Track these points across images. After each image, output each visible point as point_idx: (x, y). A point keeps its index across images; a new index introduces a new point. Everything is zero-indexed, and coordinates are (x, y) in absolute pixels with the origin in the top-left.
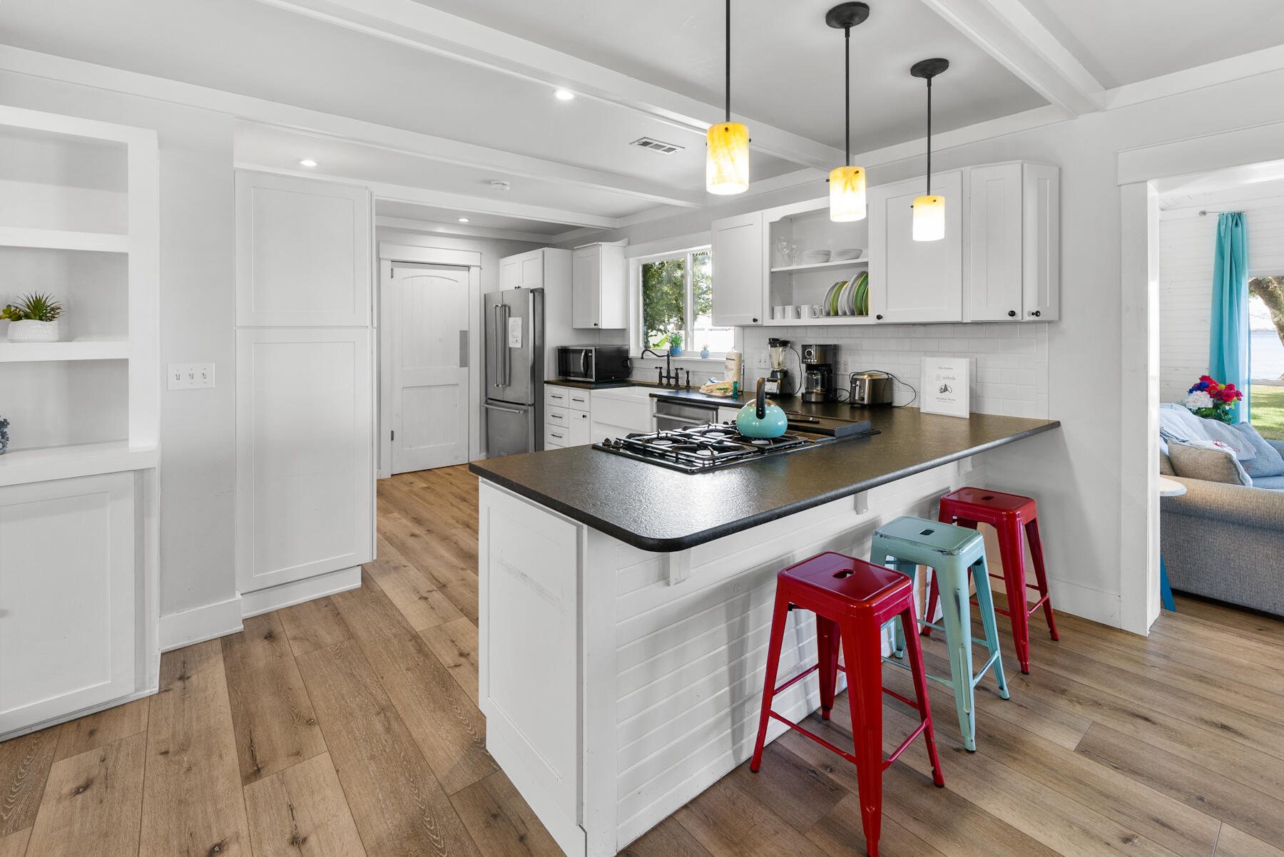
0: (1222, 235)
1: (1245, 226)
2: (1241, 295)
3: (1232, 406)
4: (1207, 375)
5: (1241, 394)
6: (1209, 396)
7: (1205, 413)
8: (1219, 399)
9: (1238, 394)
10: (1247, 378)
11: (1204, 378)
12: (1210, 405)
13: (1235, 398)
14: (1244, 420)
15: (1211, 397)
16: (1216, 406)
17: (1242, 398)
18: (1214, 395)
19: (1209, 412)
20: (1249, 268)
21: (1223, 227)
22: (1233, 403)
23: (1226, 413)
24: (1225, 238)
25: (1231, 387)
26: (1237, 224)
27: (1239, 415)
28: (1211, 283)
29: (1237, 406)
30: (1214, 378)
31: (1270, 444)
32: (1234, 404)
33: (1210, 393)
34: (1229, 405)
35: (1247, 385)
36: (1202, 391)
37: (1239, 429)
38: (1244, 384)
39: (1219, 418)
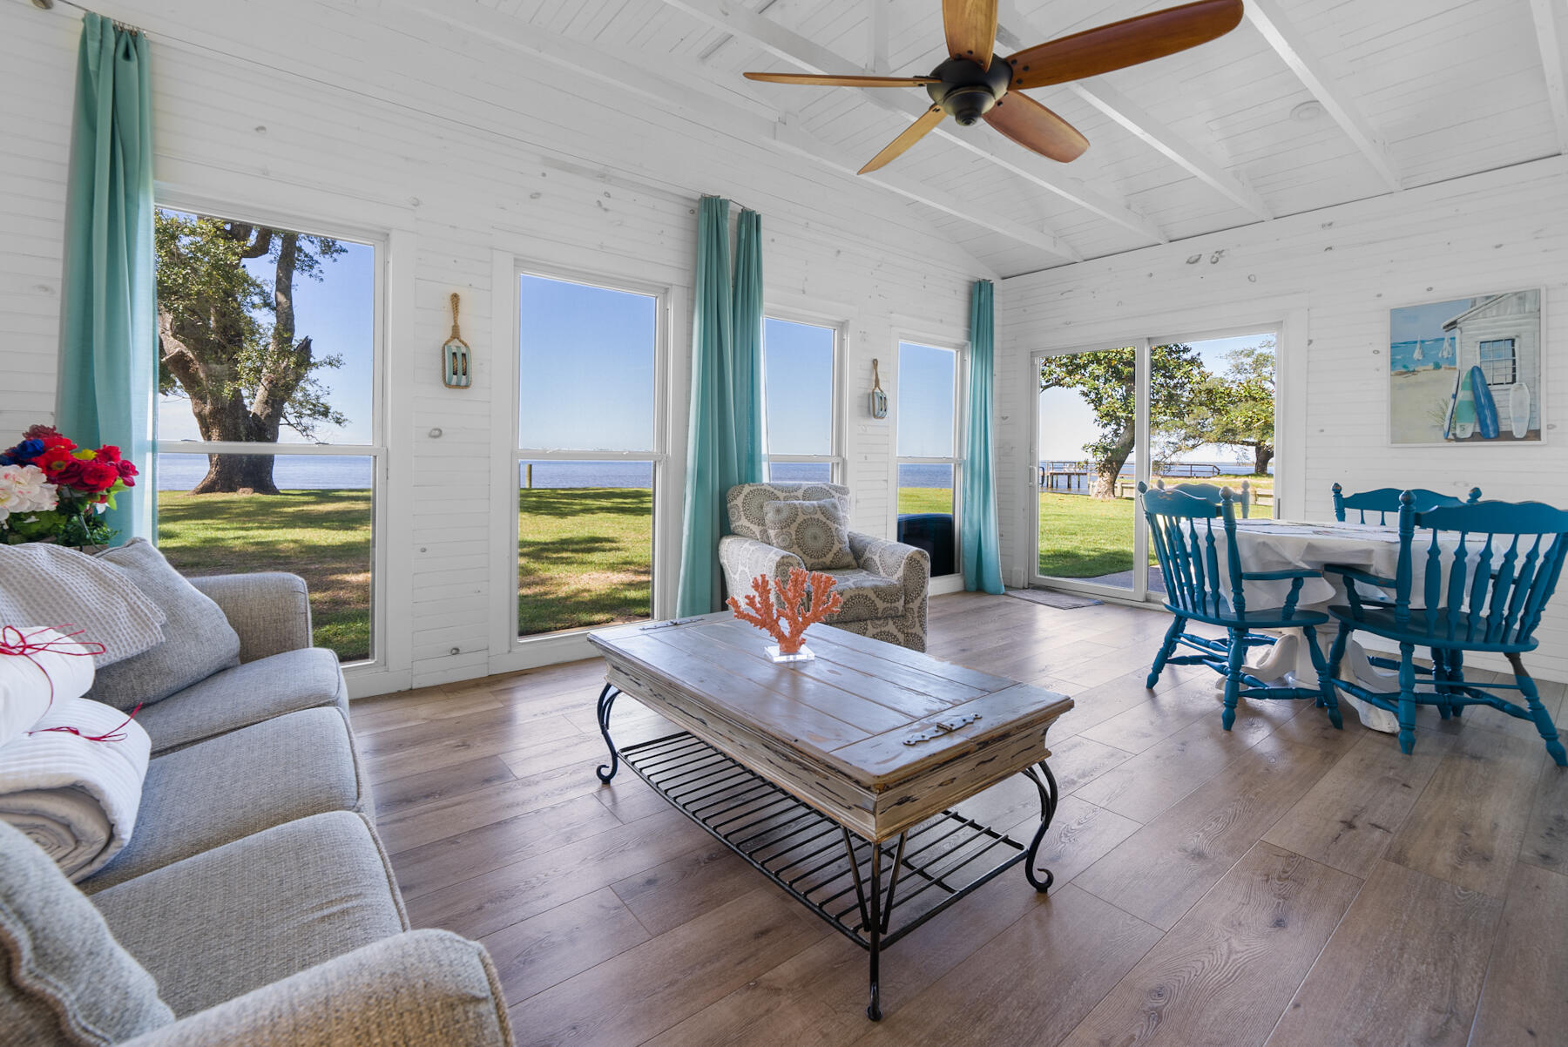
0: (92, 67)
1: (146, 61)
2: (135, 242)
3: (112, 503)
4: (49, 424)
5: (133, 468)
6: (44, 477)
7: (34, 529)
8: (74, 487)
9: (127, 471)
10: (149, 438)
11: (37, 432)
12: (49, 505)
13: (119, 481)
14: (143, 536)
15: (49, 481)
16: (66, 507)
17: (135, 478)
18: (60, 474)
19: (48, 525)
20: (155, 177)
21: (93, 46)
22: (113, 493)
23: (95, 521)
24: (98, 76)
25: (109, 453)
26: (127, 56)
27: (129, 522)
28: (61, 193)
29: (125, 503)
30: (66, 431)
31: (202, 590)
32: (117, 497)
33: (47, 470)
34: (104, 499)
35: (149, 456)
36: (23, 465)
37: (117, 562)
38: (142, 452)
39: (74, 540)
